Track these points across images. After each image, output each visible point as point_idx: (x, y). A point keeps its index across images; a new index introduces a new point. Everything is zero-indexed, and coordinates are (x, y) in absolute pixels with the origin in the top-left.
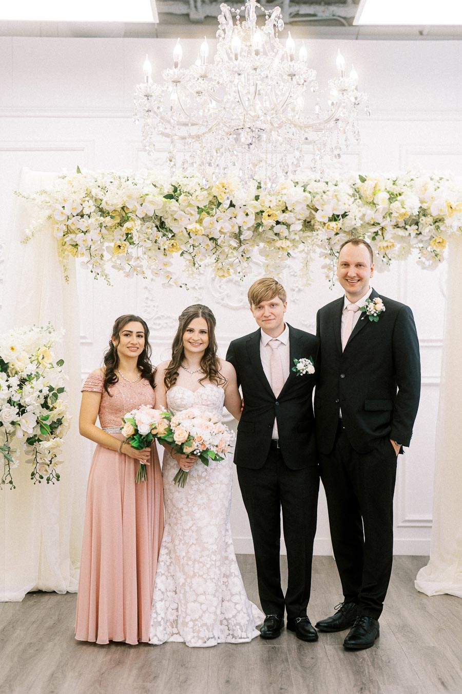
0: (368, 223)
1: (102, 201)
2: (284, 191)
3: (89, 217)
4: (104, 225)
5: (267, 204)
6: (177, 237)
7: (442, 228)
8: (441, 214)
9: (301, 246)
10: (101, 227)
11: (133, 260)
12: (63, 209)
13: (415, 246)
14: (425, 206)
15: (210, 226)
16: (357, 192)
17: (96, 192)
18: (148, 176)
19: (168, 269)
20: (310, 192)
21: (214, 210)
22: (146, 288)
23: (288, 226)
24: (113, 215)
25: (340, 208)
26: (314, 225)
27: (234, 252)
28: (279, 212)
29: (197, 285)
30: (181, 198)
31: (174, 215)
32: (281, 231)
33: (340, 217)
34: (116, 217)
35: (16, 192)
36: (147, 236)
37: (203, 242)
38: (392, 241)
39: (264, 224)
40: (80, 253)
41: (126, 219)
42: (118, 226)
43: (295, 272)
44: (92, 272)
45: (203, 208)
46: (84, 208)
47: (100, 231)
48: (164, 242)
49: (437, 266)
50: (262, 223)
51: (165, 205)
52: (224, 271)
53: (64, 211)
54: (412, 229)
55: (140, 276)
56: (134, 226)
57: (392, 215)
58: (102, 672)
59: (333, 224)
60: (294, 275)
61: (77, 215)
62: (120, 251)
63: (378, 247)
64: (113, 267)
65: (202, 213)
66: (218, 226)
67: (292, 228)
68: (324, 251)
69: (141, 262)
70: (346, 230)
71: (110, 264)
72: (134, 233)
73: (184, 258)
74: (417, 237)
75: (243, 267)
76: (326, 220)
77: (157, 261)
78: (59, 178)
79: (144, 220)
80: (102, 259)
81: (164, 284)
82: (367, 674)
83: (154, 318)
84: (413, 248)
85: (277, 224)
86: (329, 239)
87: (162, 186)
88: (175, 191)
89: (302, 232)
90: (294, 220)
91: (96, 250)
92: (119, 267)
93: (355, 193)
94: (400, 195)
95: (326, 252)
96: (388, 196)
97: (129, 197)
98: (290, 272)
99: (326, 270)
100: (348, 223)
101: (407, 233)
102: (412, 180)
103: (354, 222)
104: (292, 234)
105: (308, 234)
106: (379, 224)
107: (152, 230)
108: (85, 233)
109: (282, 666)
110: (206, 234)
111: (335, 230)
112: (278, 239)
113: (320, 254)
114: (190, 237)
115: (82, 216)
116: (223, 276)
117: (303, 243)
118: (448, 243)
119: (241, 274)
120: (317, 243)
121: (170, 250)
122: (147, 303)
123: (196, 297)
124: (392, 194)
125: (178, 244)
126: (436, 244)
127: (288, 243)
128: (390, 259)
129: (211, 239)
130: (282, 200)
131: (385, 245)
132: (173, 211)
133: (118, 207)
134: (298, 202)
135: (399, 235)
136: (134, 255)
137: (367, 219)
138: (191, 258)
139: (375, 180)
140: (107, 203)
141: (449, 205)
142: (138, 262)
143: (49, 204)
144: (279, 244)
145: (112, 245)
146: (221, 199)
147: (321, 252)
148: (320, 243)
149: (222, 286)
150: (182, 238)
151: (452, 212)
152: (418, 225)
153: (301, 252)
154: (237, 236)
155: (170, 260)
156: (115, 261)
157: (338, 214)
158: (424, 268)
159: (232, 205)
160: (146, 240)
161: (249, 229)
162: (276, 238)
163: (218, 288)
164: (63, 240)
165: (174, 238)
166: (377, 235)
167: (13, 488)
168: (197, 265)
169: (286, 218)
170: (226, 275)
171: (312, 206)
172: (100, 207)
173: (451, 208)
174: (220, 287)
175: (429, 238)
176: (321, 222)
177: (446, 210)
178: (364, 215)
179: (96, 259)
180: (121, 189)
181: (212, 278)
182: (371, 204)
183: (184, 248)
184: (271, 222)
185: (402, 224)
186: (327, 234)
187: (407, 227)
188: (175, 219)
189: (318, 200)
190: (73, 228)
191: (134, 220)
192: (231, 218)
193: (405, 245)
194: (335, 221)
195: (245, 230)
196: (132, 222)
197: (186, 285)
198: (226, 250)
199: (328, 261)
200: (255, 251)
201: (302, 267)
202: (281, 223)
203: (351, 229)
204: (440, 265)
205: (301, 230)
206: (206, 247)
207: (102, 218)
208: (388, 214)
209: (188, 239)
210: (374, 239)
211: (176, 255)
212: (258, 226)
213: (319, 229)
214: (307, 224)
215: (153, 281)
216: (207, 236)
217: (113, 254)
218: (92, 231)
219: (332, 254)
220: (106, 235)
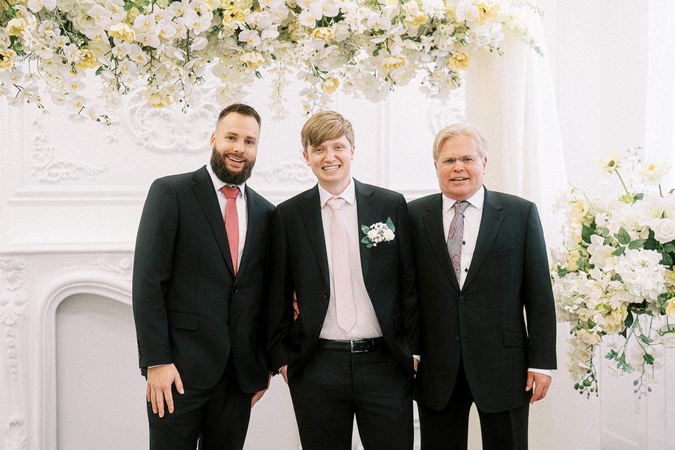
6: (91, 45)
8: (469, 20)
9: (274, 64)
11: (23, 78)
15: (145, 29)
19: (79, 93)
21: (150, 5)
22: (36, 123)
23: (259, 31)
25: (334, 6)
26: (292, 31)
27: (179, 69)
28: (246, 10)
31: (87, 10)
32: (250, 38)
33: (332, 21)
36: (46, 42)
37: (132, 52)
38: (402, 56)
39: (224, 28)
41: (11, 14)
45: (133, 1)
48: (73, 53)
50: (222, 26)
52: (161, 98)
54: (427, 41)
55: (34, 104)
56: (24, 24)
57: (405, 20)
59: (323, 30)
62: (3, 63)
63: (383, 64)
65: (132, 10)
66: (157, 29)
67: (265, 34)
68: (305, 70)
69: (36, 82)
70: (338, 41)
72: (25, 35)
73: (102, 77)
74: (429, 53)
76: (313, 25)
77: (60, 82)
79: (43, 15)
81: (73, 116)
83: (48, 167)
85: (244, 29)
86: (316, 53)
89: (277, 42)
90: (269, 22)
95: (308, 71)
99: (305, 98)
100: (343, 30)
101: (421, 45)
103: (354, 28)
104: (265, 43)
105: (288, 44)
106: (382, 32)
107: (54, 30)
110: (138, 41)
111: (326, 39)
112: (243, 50)
113: (299, 75)
114: (113, 45)
116: (160, 105)
117: (274, 58)
119: (183, 102)
120: (303, 57)
121: (83, 63)
122: (37, 145)
123: (108, 137)
125: (94, 55)
126: (457, 62)
127: (260, 57)
128: (395, 83)
129: (145, 49)
131: (392, 63)
132: (85, 4)
135: (410, 50)
136: (25, 71)
137: (370, 24)
138: (115, 78)
141: (482, 7)
142: (31, 82)
144: (246, 58)
147: (301, 71)
149: (146, 122)
150: (98, 46)
151: (482, 19)
152: (433, 36)
153: (270, 71)
154: (185, 44)
155: (83, 80)
157: (330, 16)
158: (433, 97)
160: (46, 47)
161: (202, 35)
162: (239, 49)
163: (140, 123)
165: (86, 46)
166: (379, 48)
168: (122, 88)
169: (259, 20)
170: (164, 103)
171: (292, 4)
173: (485, 11)
174: (142, 122)
175: (446, 54)
176: (305, 27)
177: (478, 14)
178: (367, 19)
182: (375, 4)
183: (103, 61)
184: (236, 25)
186: (314, 45)
187: (423, 37)
188: (89, 18)
191: (23, 16)
192: (175, 18)
194: (326, 26)
196: (22, 19)
197: (107, 117)
198: (168, 66)
199: (308, 85)
200: (207, 69)
202: (251, 28)
203: (344, 39)
204: (453, 91)
205: (276, 39)
206: (137, 61)
208: (399, 19)
209: (109, 49)
210: (376, 53)
211: (91, 71)
212: (215, 30)
213: (304, 37)
214: (283, 31)
215: (46, 115)
216: (140, 44)
219: (316, 74)
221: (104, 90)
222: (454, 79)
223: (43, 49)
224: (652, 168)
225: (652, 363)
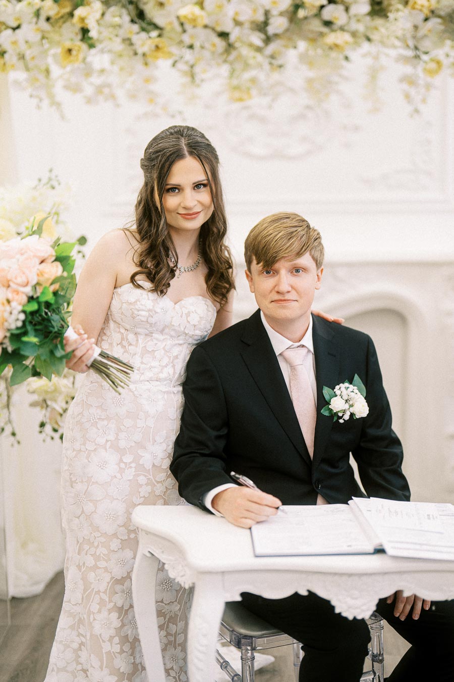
6: (165, 33)
9: (366, 46)
11: (95, 75)
15: (217, 11)
19: (152, 87)
23: (347, 7)
27: (258, 55)
32: (336, 16)
37: (207, 40)
39: (307, 5)
42: (66, 18)
47: (38, 25)
48: (144, 41)
50: (303, 2)
52: (242, 92)
55: (110, 103)
56: (91, 14)
62: (72, 58)
64: (67, 87)
66: (230, 11)
67: (354, 10)
68: (403, 53)
69: (108, 78)
70: (442, 13)
71: (62, 84)
72: (92, 24)
73: (177, 69)
77: (134, 76)
80: (48, 76)
86: (415, 28)
89: (368, 18)
91: (33, 58)
92: (75, 87)
99: (405, 86)
104: (353, 21)
105: (379, 21)
107: (120, 16)
108: (14, 29)
110: (210, 25)
112: (329, 30)
113: (398, 58)
114: (184, 31)
116: (241, 99)
117: (369, 39)
121: (153, 54)
127: (347, 37)
136: (97, 66)
138: (189, 69)
142: (104, 77)
144: (332, 38)
145: (60, 50)
147: (399, 54)
150: (172, 34)
153: (364, 56)
154: (262, 27)
156: (68, 77)
161: (281, 14)
162: (325, 30)
168: (197, 80)
170: (244, 97)
186: (411, 19)
188: (161, 4)
195: (273, 16)
196: (88, 7)
198: (244, 53)
199: (408, 69)
200: (291, 56)
205: (368, 14)
206: (212, 48)
209: (181, 35)
211: (163, 64)
212: (296, 8)
213: (398, 10)
214: (377, 8)
216: (213, 29)
217: (64, 67)
218: (24, 27)
219: (417, 57)
220: (48, 32)
223: (110, 39)
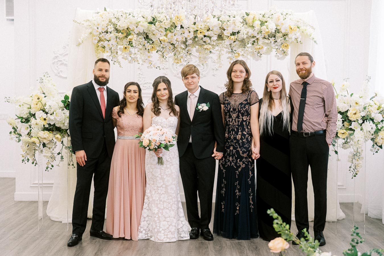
0: (250, 36)
1: (117, 25)
2: (208, 21)
3: (111, 33)
4: (118, 37)
5: (200, 27)
6: (154, 43)
7: (287, 39)
8: (287, 32)
9: (217, 48)
10: (117, 38)
11: (133, 55)
12: (97, 29)
13: (274, 48)
14: (278, 28)
16: (245, 21)
17: (114, 20)
18: (140, 12)
19: (151, 59)
20: (221, 21)
21: (173, 30)
23: (210, 38)
24: (123, 32)
25: (236, 29)
26: (223, 37)
27: (183, 51)
28: (205, 31)
29: (164, 67)
30: (157, 23)
31: (153, 32)
33: (236, 33)
34: (124, 33)
35: (74, 20)
36: (140, 43)
37: (168, 46)
38: (262, 45)
40: (106, 51)
41: (129, 34)
42: (125, 38)
43: (215, 61)
44: (112, 60)
45: (168, 28)
46: (108, 28)
47: (116, 40)
48: (148, 46)
49: (285, 58)
50: (197, 36)
51: (148, 27)
52: (178, 60)
53: (98, 30)
54: (272, 40)
55: (136, 63)
56: (133, 37)
57: (262, 32)
58: (119, 252)
59: (232, 37)
60: (214, 62)
61: (105, 32)
62: (126, 50)
63: (255, 48)
64: (123, 58)
65: (167, 31)
66: (175, 38)
67: (212, 39)
68: (228, 50)
69: (136, 55)
70: (239, 40)
71: (121, 56)
72: (133, 41)
73: (158, 53)
74: (274, 43)
75: (188, 58)
76: (229, 35)
77: (145, 55)
78: (95, 13)
79: (138, 34)
80: (117, 54)
81: (148, 67)
82: (246, 253)
83: (143, 84)
84: (273, 49)
85: (204, 37)
86: (230, 44)
87: (147, 17)
88: (154, 20)
90: (213, 35)
91: (114, 50)
92: (126, 58)
93: (244, 21)
94: (266, 22)
95: (229, 51)
96: (260, 23)
97: (131, 23)
98: (212, 61)
99: (229, 59)
100: (240, 36)
101: (269, 41)
102: (272, 14)
103: (243, 36)
104: (212, 42)
105: (221, 42)
106: (256, 37)
107: (142, 39)
108: (109, 41)
109: (205, 250)
111: (233, 40)
112: (205, 44)
113: (226, 52)
114: (161, 43)
115: (107, 32)
116: (178, 63)
118: (290, 46)
119: (187, 61)
120: (225, 47)
121: (151, 49)
122: (139, 76)
123: (164, 73)
124: (262, 22)
125: (155, 47)
126: (284, 47)
127: (210, 46)
128: (261, 55)
129: (171, 44)
130: (207, 25)
131: (259, 48)
132: (153, 30)
133: (125, 28)
134: (214, 26)
135: (266, 43)
136: (133, 52)
137: (250, 34)
138: (162, 54)
139: (254, 15)
140: (119, 26)
141: (290, 27)
142: (135, 55)
143: (90, 27)
144: (205, 47)
145: (122, 47)
146: (176, 24)
147: (227, 51)
148: (226, 46)
149: (178, 68)
150: (157, 44)
151: (292, 31)
152: (275, 38)
153: (217, 51)
154: (185, 43)
155: (152, 55)
156: (124, 55)
157: (235, 32)
158: (278, 59)
159: (182, 27)
160: (139, 45)
161: (190, 39)
164: (97, 44)
165: (153, 43)
166: (254, 42)
167: (74, 168)
168: (164, 57)
169: (209, 34)
171: (222, 28)
172: (116, 28)
173: (291, 29)
174: (176, 68)
175: (281, 43)
176: (226, 36)
177: (289, 29)
178: (248, 32)
179: (114, 54)
180: (127, 18)
181: (173, 63)
182: (252, 27)
183: (158, 49)
184: (201, 36)
185: (267, 37)
186: (229, 42)
187: (269, 38)
188: (154, 34)
189: (225, 25)
190: (103, 38)
191: (133, 35)
192: (181, 34)
193: (269, 47)
194: (233, 35)
195: (188, 40)
196: (132, 36)
197: (159, 67)
198: (179, 50)
199: (230, 55)
200: (194, 50)
201: (217, 58)
202: (207, 36)
203: (242, 39)
204: (286, 57)
205: (217, 40)
206: (169, 48)
207: (117, 33)
208: (260, 32)
209: (160, 44)
210: (253, 44)
211: (154, 52)
212: (195, 38)
213: (226, 39)
214: (220, 37)
215: (142, 65)
216: (170, 43)
217: (122, 52)
218: (112, 40)
219: (232, 51)
220: (119, 42)
221: (160, 58)
222: (284, 53)
224: (343, 86)
225: (337, 154)
